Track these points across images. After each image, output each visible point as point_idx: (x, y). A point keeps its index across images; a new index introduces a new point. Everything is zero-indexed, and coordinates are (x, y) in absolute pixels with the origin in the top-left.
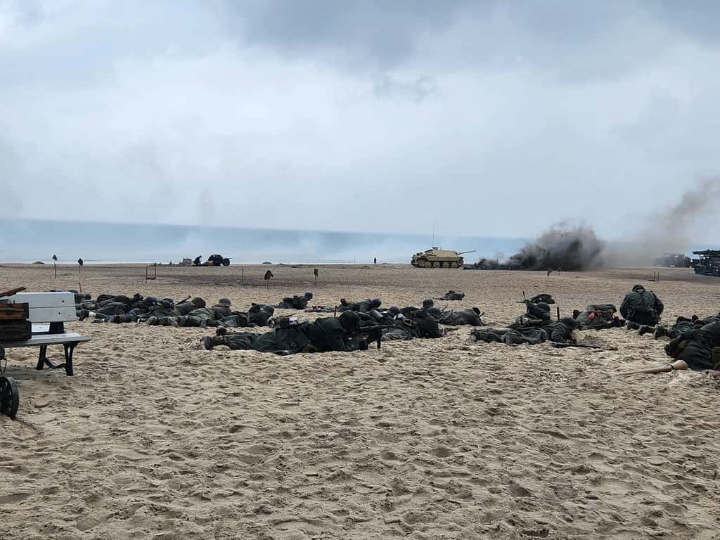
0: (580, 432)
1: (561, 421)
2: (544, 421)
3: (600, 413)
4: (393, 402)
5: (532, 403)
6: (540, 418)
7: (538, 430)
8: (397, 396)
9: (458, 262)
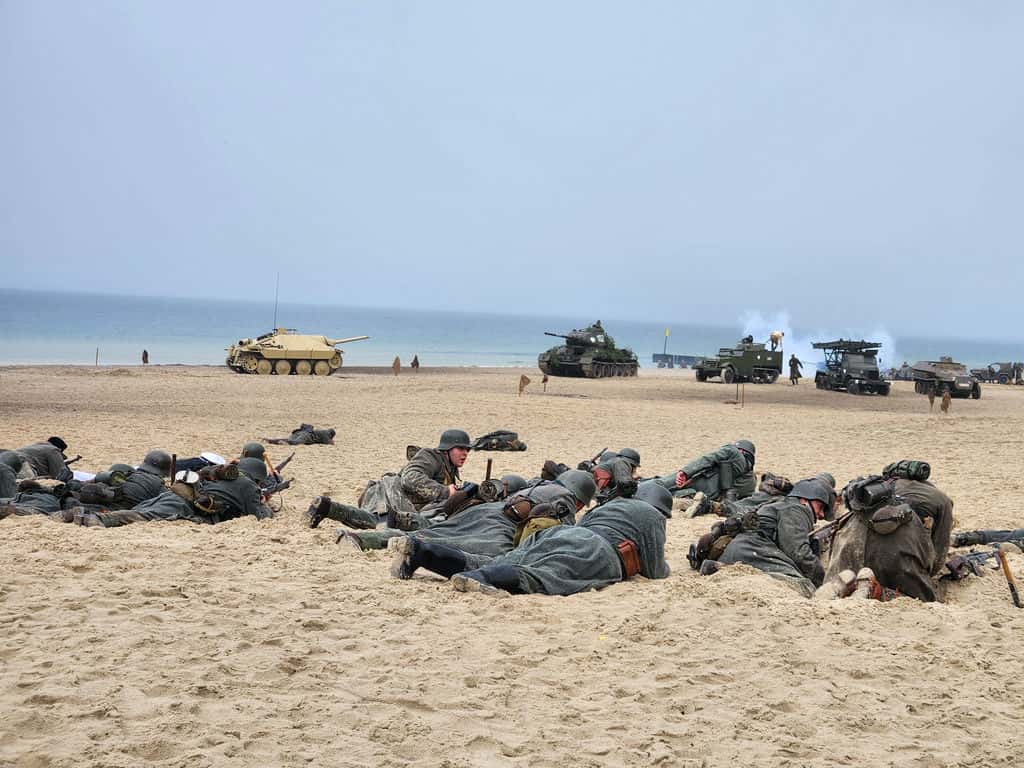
0: (464, 698)
1: (433, 678)
2: (396, 680)
3: (515, 661)
4: (78, 652)
5: (382, 647)
6: (390, 674)
7: (379, 697)
8: (92, 641)
9: (330, 362)
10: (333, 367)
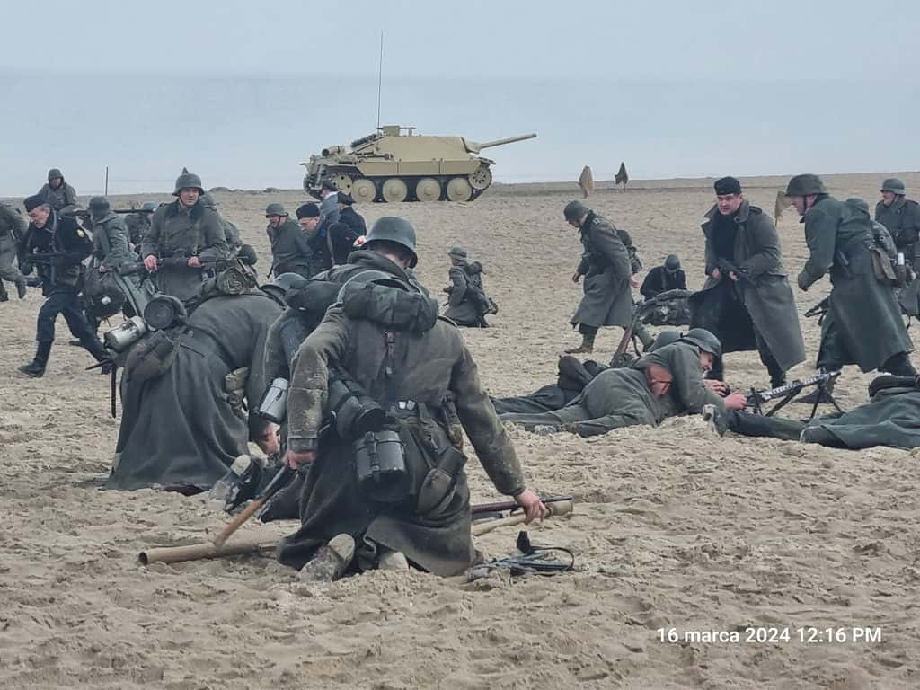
9: (471, 179)
10: (478, 187)
